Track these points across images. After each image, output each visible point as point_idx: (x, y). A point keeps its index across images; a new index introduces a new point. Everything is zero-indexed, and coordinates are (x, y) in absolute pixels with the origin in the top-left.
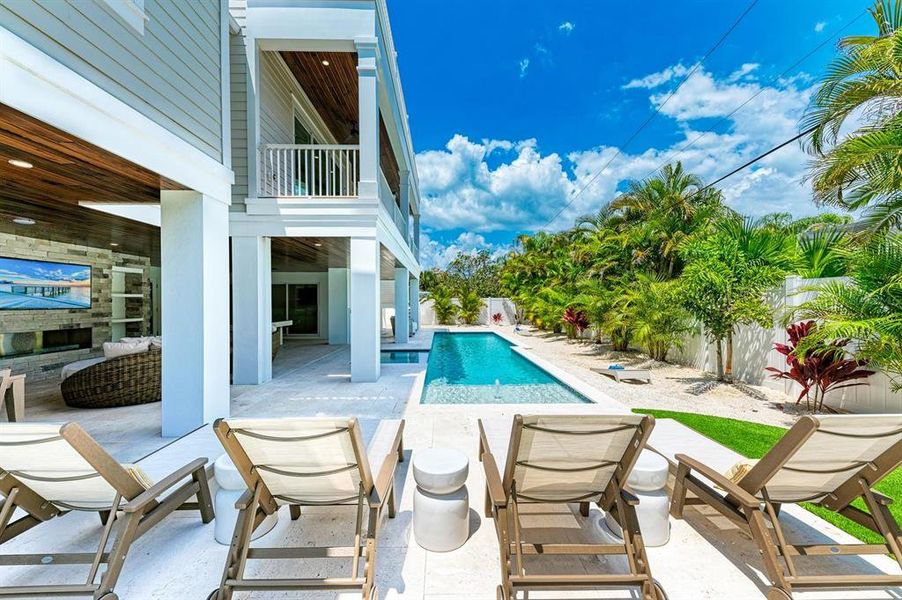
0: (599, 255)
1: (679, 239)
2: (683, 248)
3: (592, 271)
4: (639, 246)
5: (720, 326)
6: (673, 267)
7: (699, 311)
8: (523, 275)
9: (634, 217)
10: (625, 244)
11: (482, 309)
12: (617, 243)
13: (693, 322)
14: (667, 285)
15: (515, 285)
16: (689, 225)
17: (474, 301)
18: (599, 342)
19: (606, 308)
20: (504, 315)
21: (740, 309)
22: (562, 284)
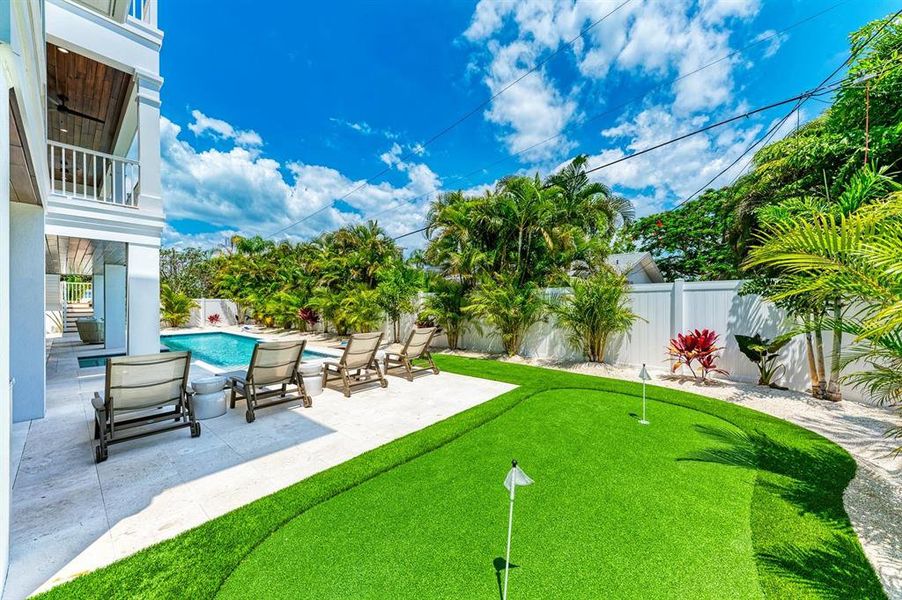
0: (327, 270)
1: (376, 267)
2: (379, 272)
3: (322, 281)
4: (353, 267)
5: (395, 315)
6: (373, 282)
7: (386, 307)
8: (245, 277)
9: (349, 246)
10: (345, 264)
11: (192, 311)
12: (339, 262)
13: (383, 313)
14: (371, 292)
15: (236, 287)
16: (381, 258)
17: (183, 304)
18: (326, 332)
19: (334, 307)
20: (222, 316)
21: (403, 307)
22: (293, 288)
